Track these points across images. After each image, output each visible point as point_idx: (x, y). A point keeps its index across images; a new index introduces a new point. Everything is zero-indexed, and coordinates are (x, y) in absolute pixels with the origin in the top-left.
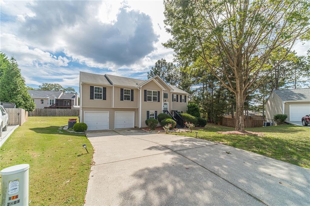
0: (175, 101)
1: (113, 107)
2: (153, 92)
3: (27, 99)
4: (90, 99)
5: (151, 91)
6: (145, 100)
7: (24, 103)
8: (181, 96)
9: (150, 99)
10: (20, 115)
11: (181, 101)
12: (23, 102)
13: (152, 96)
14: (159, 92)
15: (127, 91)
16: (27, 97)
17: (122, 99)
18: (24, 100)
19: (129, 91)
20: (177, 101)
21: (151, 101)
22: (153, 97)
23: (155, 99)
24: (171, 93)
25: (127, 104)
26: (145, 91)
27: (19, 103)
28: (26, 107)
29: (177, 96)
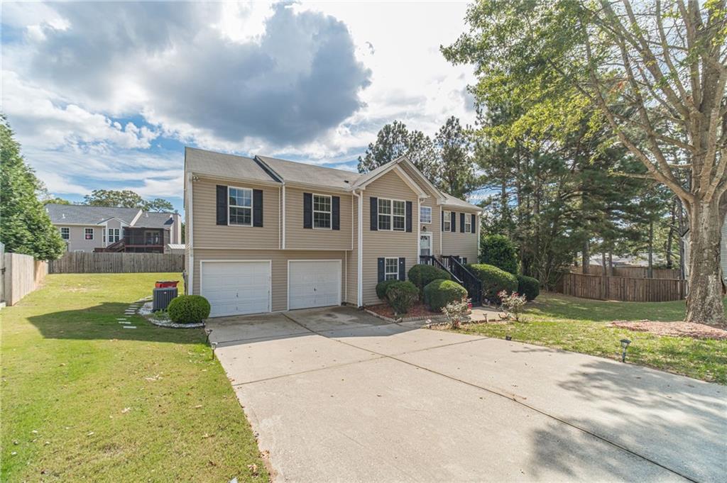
0: (449, 228)
1: (284, 248)
2: (395, 202)
3: (39, 228)
4: (218, 224)
5: (390, 201)
6: (373, 228)
7: (29, 238)
8: (462, 216)
9: (385, 226)
10: (7, 273)
11: (462, 231)
12: (28, 233)
13: (392, 215)
14: (409, 204)
15: (322, 199)
16: (39, 221)
17: (307, 225)
18: (30, 229)
19: (328, 200)
20: (453, 230)
21: (389, 229)
22: (394, 217)
23: (399, 224)
24: (439, 206)
25: (320, 237)
26: (373, 200)
27: (16, 237)
28: (36, 249)
29: (453, 215)
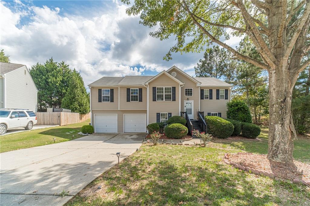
0: (208, 98)
1: (119, 109)
2: (165, 88)
3: (82, 105)
5: (163, 88)
6: (154, 100)
7: (79, 108)
8: (218, 91)
9: (161, 97)
10: (60, 117)
11: (218, 98)
13: (164, 94)
14: (174, 89)
15: (134, 90)
16: (81, 103)
17: (128, 100)
18: (79, 106)
19: (137, 90)
20: (211, 98)
21: (163, 100)
22: (166, 95)
23: (168, 98)
24: (198, 87)
25: (134, 105)
26: (154, 89)
27: (76, 108)
29: (211, 91)
